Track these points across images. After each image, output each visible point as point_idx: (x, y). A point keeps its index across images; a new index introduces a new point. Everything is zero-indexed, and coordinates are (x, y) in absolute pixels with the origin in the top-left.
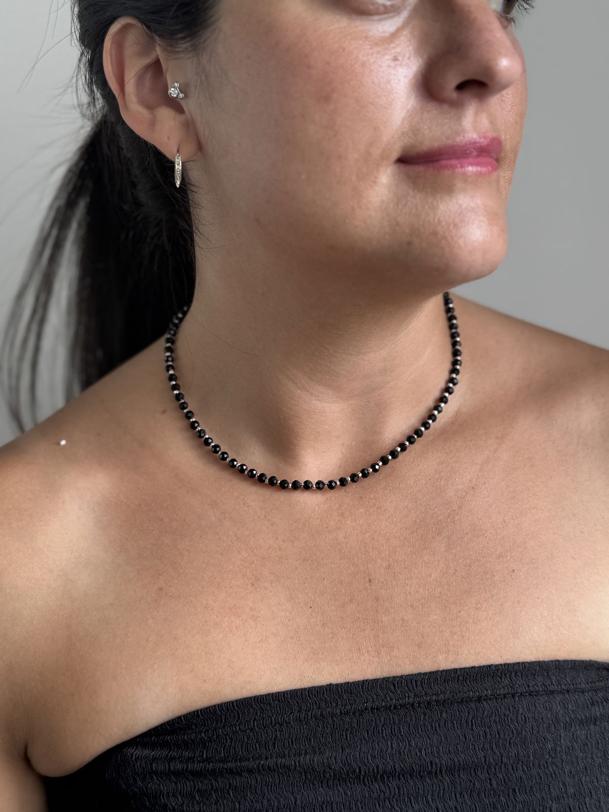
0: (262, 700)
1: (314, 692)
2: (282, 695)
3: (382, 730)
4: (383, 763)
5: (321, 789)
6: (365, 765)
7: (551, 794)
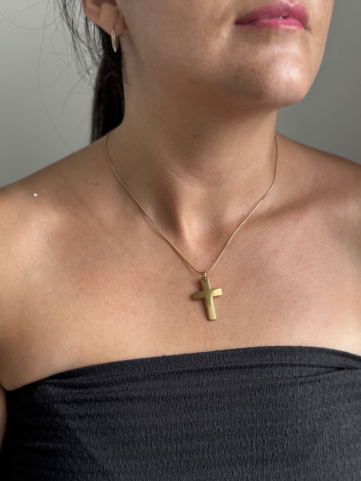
0: (123, 364)
1: (154, 360)
2: (135, 362)
3: (192, 383)
4: (191, 402)
5: (152, 417)
6: (180, 403)
7: (288, 423)
